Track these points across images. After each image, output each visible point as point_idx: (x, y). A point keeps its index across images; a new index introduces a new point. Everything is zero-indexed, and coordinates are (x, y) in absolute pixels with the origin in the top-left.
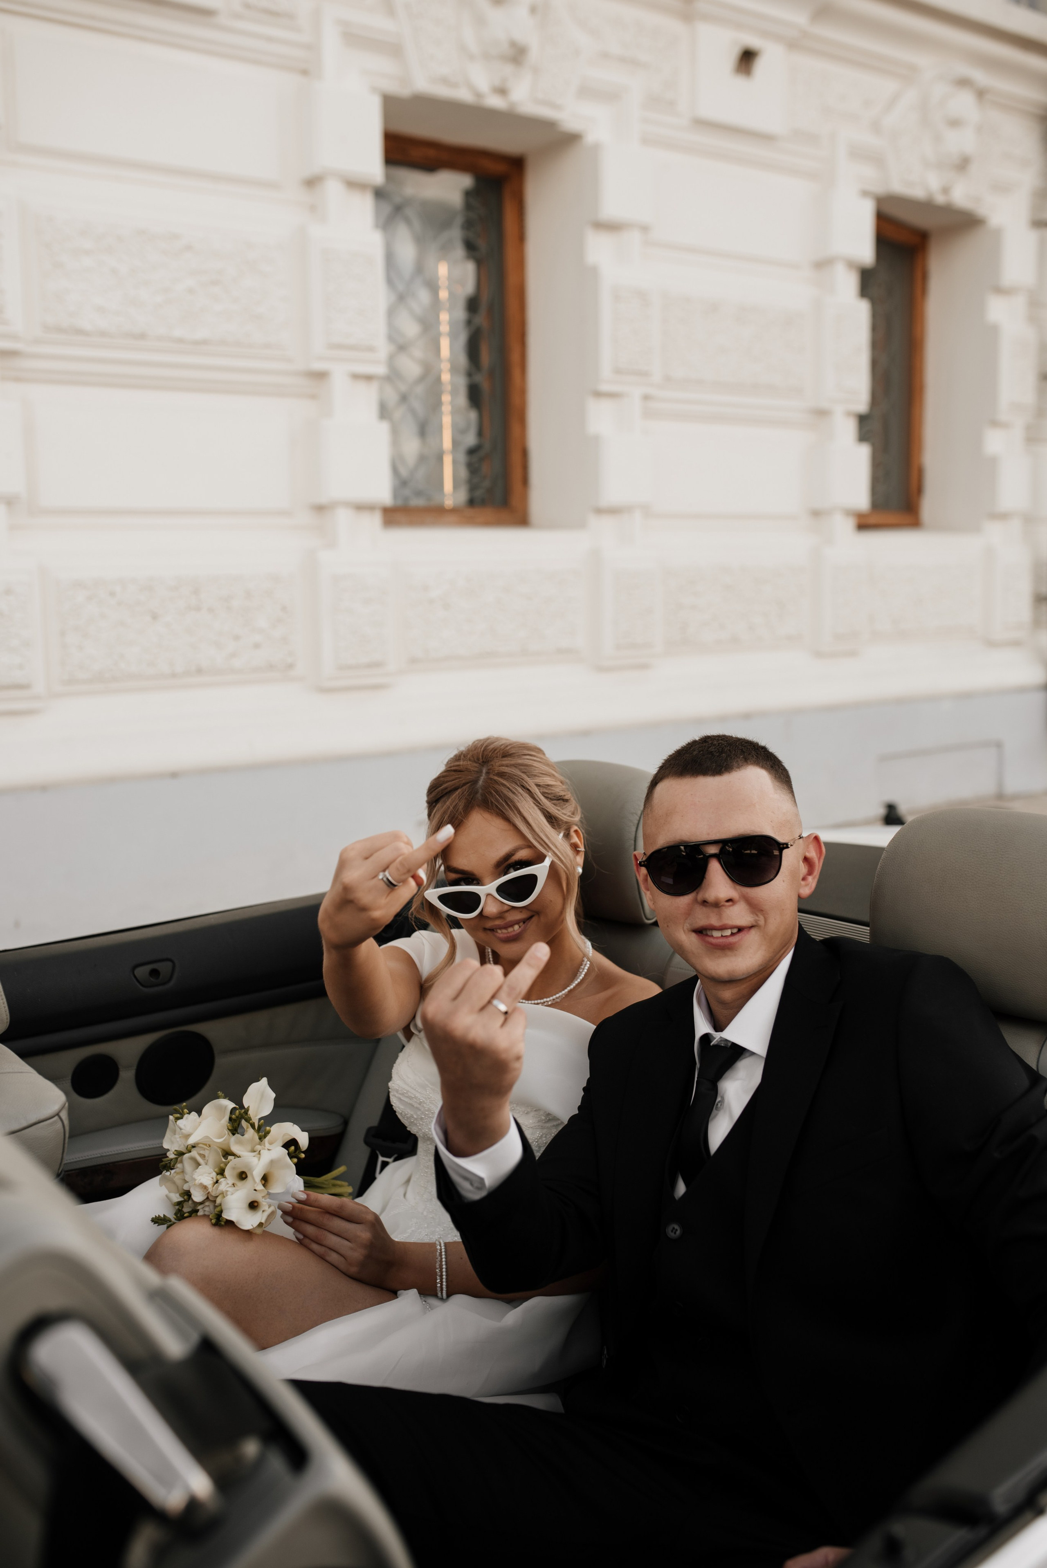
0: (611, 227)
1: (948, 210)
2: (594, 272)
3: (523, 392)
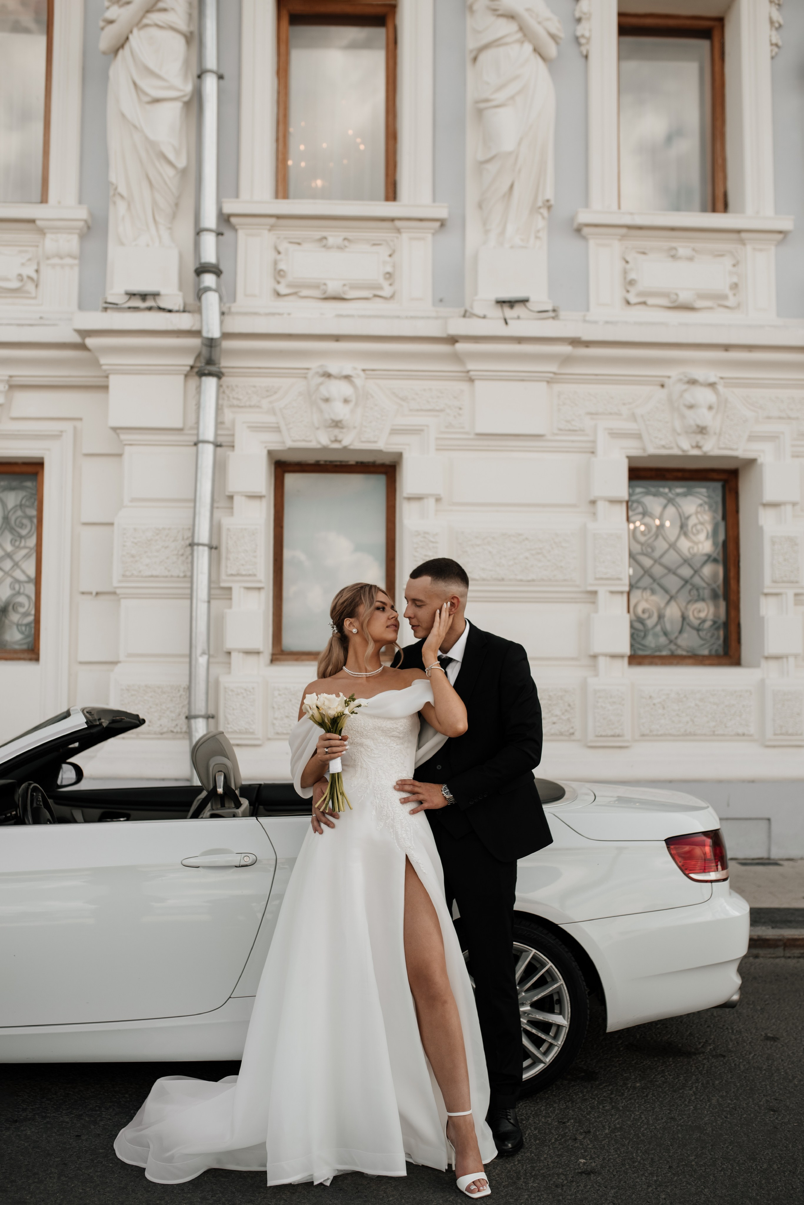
0: (775, 505)
2: (762, 528)
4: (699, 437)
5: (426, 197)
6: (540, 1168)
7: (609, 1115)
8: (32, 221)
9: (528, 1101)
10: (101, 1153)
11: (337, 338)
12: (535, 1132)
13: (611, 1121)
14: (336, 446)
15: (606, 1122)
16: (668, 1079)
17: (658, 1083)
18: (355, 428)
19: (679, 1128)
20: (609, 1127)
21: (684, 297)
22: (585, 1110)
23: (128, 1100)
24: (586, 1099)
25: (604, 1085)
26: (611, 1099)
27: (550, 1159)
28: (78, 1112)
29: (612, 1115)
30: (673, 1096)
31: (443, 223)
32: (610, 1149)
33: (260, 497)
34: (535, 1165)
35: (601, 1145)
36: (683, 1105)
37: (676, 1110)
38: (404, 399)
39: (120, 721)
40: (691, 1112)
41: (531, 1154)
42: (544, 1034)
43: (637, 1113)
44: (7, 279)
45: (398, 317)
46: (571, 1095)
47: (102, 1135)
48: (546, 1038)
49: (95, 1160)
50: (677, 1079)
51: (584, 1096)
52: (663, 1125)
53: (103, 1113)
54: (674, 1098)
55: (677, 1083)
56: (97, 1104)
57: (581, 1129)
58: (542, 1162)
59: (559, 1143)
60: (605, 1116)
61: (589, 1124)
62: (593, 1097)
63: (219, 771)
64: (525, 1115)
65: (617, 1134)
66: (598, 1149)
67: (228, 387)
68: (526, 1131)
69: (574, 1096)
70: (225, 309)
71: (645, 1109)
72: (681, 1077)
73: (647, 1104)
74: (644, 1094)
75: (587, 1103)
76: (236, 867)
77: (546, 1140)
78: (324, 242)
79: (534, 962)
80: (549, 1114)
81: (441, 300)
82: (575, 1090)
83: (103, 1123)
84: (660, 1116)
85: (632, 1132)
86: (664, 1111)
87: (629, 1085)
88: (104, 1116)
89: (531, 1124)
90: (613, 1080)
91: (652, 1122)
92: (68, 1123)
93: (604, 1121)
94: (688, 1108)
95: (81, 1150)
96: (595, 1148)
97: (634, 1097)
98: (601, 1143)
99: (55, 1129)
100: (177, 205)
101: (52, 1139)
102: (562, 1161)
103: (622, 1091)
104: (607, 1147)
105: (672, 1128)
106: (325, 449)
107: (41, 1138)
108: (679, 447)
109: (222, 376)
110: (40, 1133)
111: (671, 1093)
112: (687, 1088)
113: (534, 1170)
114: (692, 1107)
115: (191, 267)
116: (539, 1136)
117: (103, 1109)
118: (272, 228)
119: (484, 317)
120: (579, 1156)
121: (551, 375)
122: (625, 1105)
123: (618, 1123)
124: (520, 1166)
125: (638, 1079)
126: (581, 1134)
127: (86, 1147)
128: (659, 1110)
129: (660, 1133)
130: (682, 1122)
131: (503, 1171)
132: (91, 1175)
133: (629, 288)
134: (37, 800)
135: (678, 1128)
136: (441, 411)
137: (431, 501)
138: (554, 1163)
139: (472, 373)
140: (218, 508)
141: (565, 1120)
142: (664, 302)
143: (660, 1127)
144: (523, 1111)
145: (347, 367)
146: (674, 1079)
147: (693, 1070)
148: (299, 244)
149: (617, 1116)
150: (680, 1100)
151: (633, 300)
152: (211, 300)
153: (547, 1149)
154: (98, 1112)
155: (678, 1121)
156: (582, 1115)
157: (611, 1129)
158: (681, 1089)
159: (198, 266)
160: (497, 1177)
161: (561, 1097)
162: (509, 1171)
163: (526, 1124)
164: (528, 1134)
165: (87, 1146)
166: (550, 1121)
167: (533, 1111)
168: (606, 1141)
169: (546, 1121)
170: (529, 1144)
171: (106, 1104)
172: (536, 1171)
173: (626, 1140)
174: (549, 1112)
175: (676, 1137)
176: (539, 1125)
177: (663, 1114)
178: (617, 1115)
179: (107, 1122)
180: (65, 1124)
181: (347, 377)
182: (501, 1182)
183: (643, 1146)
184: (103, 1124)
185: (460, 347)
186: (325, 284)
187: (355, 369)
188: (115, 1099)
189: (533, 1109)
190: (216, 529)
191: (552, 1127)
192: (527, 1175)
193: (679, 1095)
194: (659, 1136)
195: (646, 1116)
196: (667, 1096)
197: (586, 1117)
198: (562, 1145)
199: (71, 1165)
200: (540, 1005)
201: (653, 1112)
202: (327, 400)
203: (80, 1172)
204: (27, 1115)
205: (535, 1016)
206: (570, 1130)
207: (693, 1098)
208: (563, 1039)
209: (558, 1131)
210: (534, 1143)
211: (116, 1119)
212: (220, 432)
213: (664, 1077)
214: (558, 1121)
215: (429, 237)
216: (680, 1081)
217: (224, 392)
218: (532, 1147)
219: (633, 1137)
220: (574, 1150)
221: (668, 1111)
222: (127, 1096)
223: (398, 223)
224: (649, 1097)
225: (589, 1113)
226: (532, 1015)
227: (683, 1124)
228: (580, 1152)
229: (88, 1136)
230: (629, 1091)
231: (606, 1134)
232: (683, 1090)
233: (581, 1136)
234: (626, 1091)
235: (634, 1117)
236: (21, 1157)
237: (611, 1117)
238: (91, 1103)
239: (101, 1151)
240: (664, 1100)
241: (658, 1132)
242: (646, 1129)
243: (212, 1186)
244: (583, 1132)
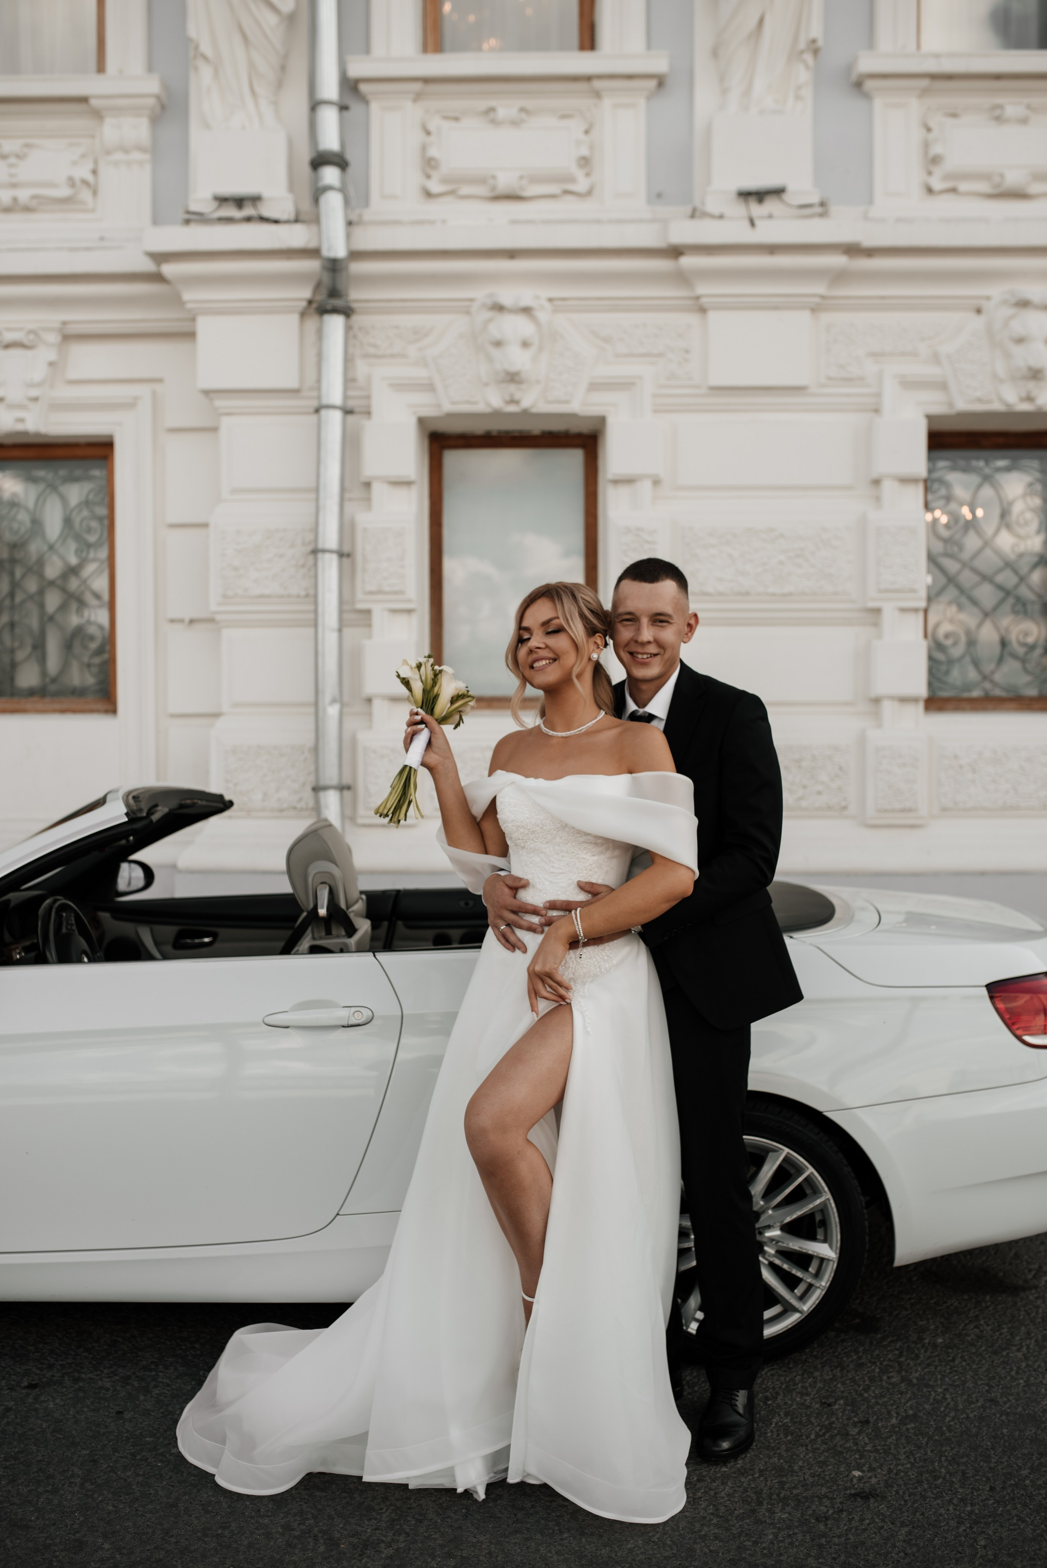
4: (1031, 385)
5: (636, 42)
6: (793, 1485)
7: (897, 1393)
8: (83, 100)
9: (775, 1367)
10: (148, 1444)
11: (512, 254)
12: (785, 1421)
13: (901, 1403)
14: (512, 408)
15: (892, 1405)
16: (985, 1332)
17: (969, 1338)
18: (538, 382)
19: (1004, 1418)
20: (898, 1414)
21: (1013, 178)
22: (861, 1383)
23: (198, 1352)
24: (862, 1364)
25: (889, 1339)
26: (900, 1364)
27: (808, 1469)
28: (124, 1372)
29: (901, 1393)
30: (993, 1362)
31: (661, 81)
32: (899, 1453)
33: (408, 483)
34: (784, 1479)
35: (885, 1445)
36: (1009, 1378)
37: (998, 1386)
38: (607, 340)
39: (193, 805)
40: (1020, 1390)
41: (779, 1459)
42: (800, 1271)
43: (940, 1390)
44: (52, 185)
45: (598, 221)
46: (840, 1356)
47: (153, 1411)
48: (804, 1277)
49: (138, 1454)
50: (998, 1331)
51: (860, 1358)
52: (978, 1413)
53: (161, 1374)
54: (994, 1364)
55: (998, 1338)
56: (154, 1360)
57: (855, 1417)
58: (795, 1474)
59: (821, 1440)
60: (891, 1394)
61: (867, 1407)
62: (873, 1360)
63: (322, 883)
64: (771, 1391)
65: (909, 1426)
66: (880, 1453)
67: (360, 329)
68: (773, 1418)
69: (845, 1359)
70: (354, 217)
71: (951, 1383)
72: (1003, 1329)
73: (954, 1374)
74: (948, 1356)
75: (864, 1371)
76: (344, 1027)
77: (801, 1436)
78: (492, 115)
79: (786, 1166)
80: (807, 1389)
81: (659, 196)
82: (845, 1348)
83: (157, 1392)
84: (974, 1396)
85: (932, 1423)
86: (980, 1387)
87: (927, 1341)
88: (160, 1380)
89: (780, 1406)
90: (903, 1332)
91: (961, 1407)
92: (107, 1389)
93: (889, 1404)
94: (1015, 1383)
95: (120, 1436)
96: (877, 1451)
97: (934, 1361)
98: (886, 1442)
99: (89, 1400)
100: (283, 68)
101: (82, 1417)
102: (827, 1473)
103: (917, 1352)
104: (894, 1449)
105: (993, 1418)
106: (497, 414)
107: (66, 1416)
108: (1001, 400)
109: (351, 312)
110: (66, 1407)
111: (989, 1357)
112: (1014, 1348)
113: (783, 1488)
114: (1022, 1381)
115: (305, 156)
116: (792, 1428)
117: (161, 1368)
118: (418, 97)
119: (721, 217)
120: (852, 1465)
121: (817, 300)
122: (920, 1375)
123: (911, 1408)
124: (762, 1481)
125: (939, 1331)
126: (855, 1424)
127: (128, 1431)
128: (973, 1385)
129: (975, 1426)
130: (1009, 1408)
131: (736, 1489)
132: (129, 1480)
133: (932, 169)
134: (67, 923)
135: (1001, 1418)
136: (661, 355)
137: (647, 485)
138: (813, 1477)
139: (704, 300)
140: (350, 500)
141: (831, 1400)
142: (983, 187)
143: (975, 1416)
144: (768, 1382)
145: (526, 295)
146: (994, 1332)
147: (1021, 1317)
148: (456, 119)
149: (909, 1395)
150: (1004, 1368)
151: (937, 185)
152: (333, 202)
153: (803, 1451)
154: (154, 1373)
155: (1002, 1406)
156: (856, 1391)
157: (900, 1418)
158: (1004, 1349)
159: (314, 155)
160: (728, 1500)
161: (824, 1359)
162: (746, 1490)
163: (773, 1406)
164: (776, 1424)
165: (130, 1429)
166: (808, 1401)
167: (783, 1384)
168: (893, 1439)
169: (803, 1401)
170: (777, 1442)
171: (166, 1359)
172: (786, 1491)
173: (923, 1438)
174: (807, 1385)
175: (999, 1433)
176: (791, 1409)
177: (979, 1392)
178: (909, 1392)
179: (164, 1389)
180: (103, 1391)
181: (527, 311)
182: (733, 1508)
183: (948, 1448)
184: (157, 1394)
185: (686, 261)
186: (494, 177)
187: (537, 298)
188: (180, 1352)
189: (783, 1380)
190: (347, 528)
191: (811, 1412)
192: (773, 1498)
193: (1002, 1359)
194: (974, 1430)
195: (953, 1395)
196: (984, 1362)
197: (862, 1395)
198: (826, 1444)
199: (102, 1463)
200: (794, 1229)
201: (963, 1389)
202: (498, 344)
203: (114, 1475)
204: (53, 1376)
205: (788, 1244)
206: (837, 1419)
207: (1023, 1365)
208: (829, 1279)
209: (820, 1420)
210: (784, 1440)
211: (178, 1385)
212: (351, 393)
213: (979, 1328)
214: (821, 1402)
215: (642, 102)
216: (1003, 1336)
217: (355, 337)
218: (780, 1446)
219: (933, 1433)
220: (845, 1455)
221: (987, 1388)
222: (197, 1346)
223: (597, 84)
224: (957, 1362)
225: (867, 1389)
226: (783, 1243)
227: (1009, 1410)
228: (853, 1457)
229: (133, 1413)
230: (926, 1351)
231: (893, 1426)
232: (1007, 1351)
233: (855, 1429)
234: (922, 1351)
235: (935, 1397)
236: (34, 1448)
237: (899, 1396)
238: (144, 1358)
239: (148, 1439)
240: (979, 1368)
241: (971, 1424)
242: (953, 1419)
243: (301, 1505)
244: (857, 1422)
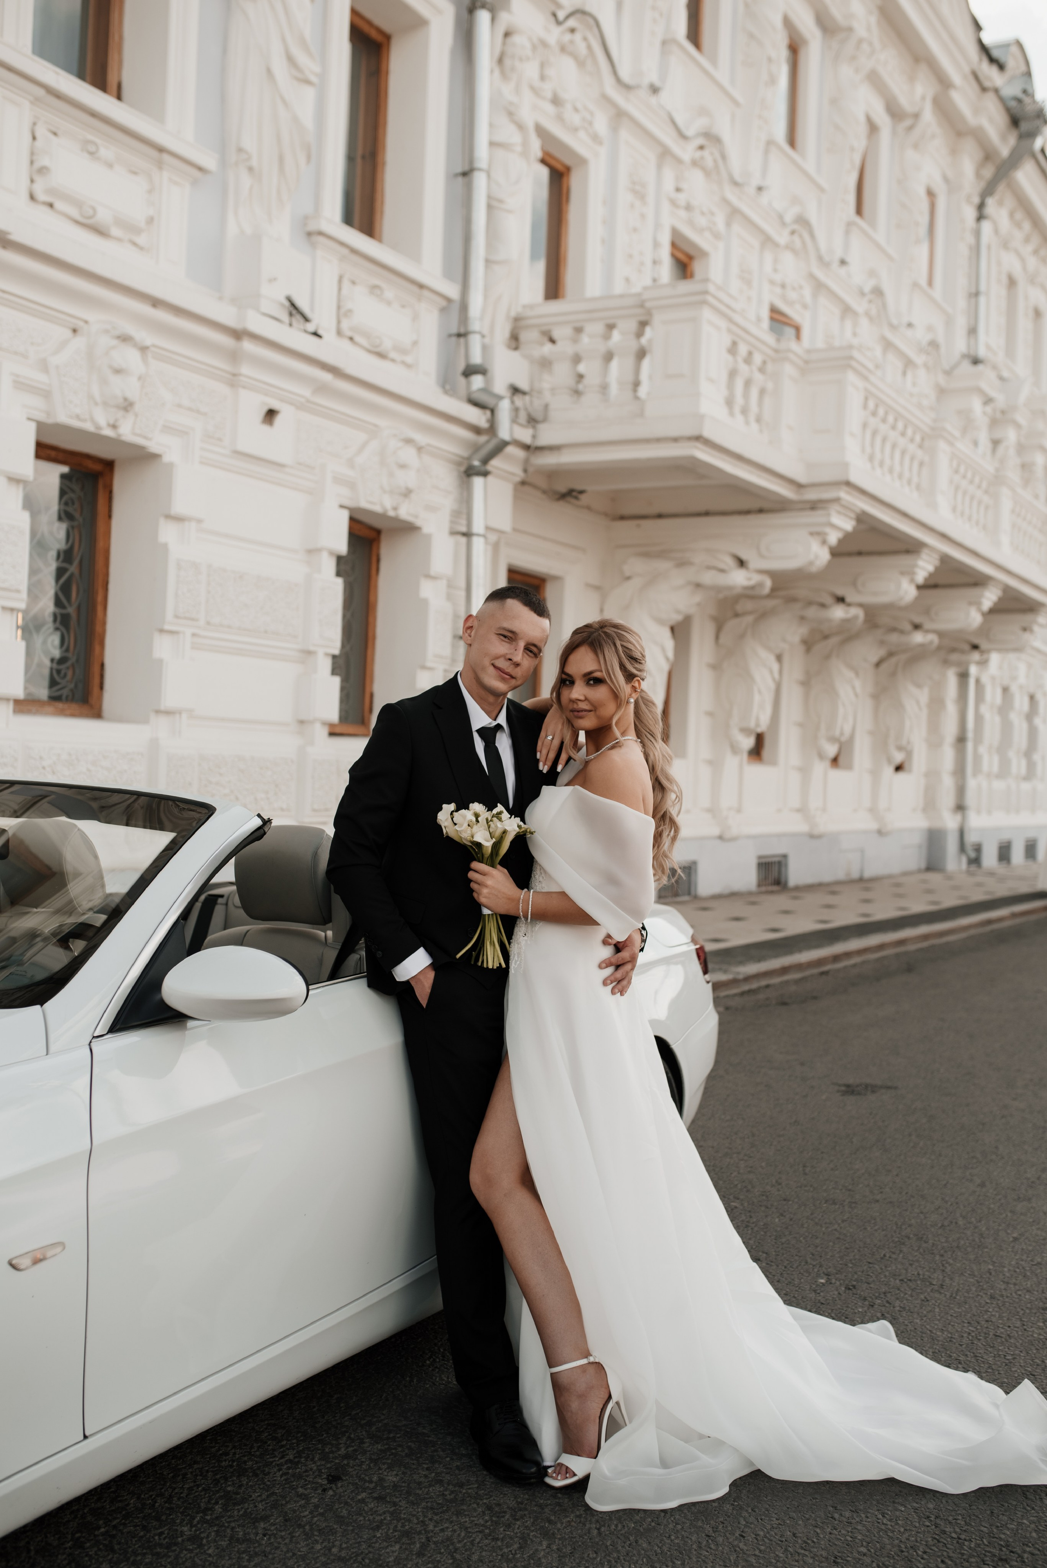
0: (179, 519)
1: (396, 519)
2: (165, 546)
3: (104, 623)
21: (102, 217)
133: (36, 177)
142: (74, 212)
151: (38, 195)
